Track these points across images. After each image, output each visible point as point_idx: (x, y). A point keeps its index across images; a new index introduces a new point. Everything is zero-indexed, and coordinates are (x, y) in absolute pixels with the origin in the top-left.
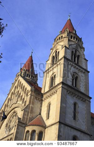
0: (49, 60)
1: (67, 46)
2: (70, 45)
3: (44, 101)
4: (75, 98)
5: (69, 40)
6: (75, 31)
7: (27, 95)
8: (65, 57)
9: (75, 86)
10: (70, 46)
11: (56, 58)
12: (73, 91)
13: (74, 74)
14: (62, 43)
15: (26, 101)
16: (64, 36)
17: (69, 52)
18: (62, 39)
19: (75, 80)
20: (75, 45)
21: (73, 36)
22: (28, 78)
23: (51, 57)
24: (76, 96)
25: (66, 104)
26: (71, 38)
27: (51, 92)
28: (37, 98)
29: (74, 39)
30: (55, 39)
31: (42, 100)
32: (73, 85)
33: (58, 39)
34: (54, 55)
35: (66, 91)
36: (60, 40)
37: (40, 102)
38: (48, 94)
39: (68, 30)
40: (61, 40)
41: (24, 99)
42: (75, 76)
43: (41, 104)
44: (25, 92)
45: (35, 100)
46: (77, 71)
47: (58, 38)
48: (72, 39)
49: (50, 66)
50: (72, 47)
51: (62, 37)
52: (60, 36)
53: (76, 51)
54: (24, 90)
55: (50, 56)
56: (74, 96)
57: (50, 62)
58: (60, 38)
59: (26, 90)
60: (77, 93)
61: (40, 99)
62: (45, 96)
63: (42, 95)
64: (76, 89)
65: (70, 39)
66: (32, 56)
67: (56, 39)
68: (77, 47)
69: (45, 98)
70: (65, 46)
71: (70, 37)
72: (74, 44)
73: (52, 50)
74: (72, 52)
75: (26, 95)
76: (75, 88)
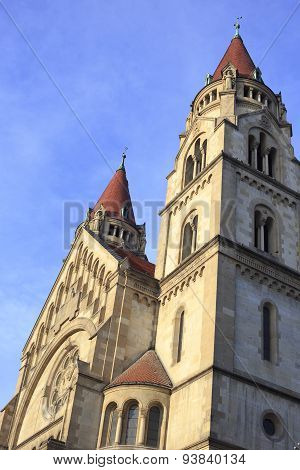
0: (174, 171)
1: (232, 120)
2: (240, 117)
3: (164, 303)
4: (265, 288)
5: (238, 102)
6: (258, 73)
7: (107, 287)
8: (225, 156)
9: (263, 249)
10: (243, 120)
11: (199, 162)
12: (256, 264)
13: (261, 209)
14: (216, 113)
15: (104, 309)
16: (220, 88)
17: (240, 138)
18: (215, 98)
19: (262, 228)
20: (259, 117)
21: (252, 86)
22: (112, 238)
23: (181, 161)
24: (271, 281)
25: (235, 310)
26: (246, 95)
27: (185, 272)
28: (141, 296)
29: (254, 97)
30: (193, 103)
31: (157, 303)
32: (256, 245)
33: (202, 103)
34: (192, 152)
35: (233, 266)
36: (208, 102)
37: (151, 309)
38: (175, 281)
39: (234, 70)
40: (211, 103)
41: (97, 300)
42: (264, 217)
43: (155, 314)
44: (101, 280)
45: (135, 302)
46: (268, 200)
47: (202, 97)
48: (250, 99)
49: (179, 191)
50: (250, 124)
51: (214, 92)
52: (208, 91)
53: (262, 136)
54: (99, 274)
55: (177, 158)
56: (261, 282)
57: (178, 176)
58: (207, 97)
59: (103, 271)
60: (271, 271)
61: (150, 300)
62: (165, 289)
63: (156, 286)
64: (268, 257)
65: (241, 96)
66: (123, 169)
67: (197, 103)
68: (264, 121)
69: (168, 294)
70: (226, 121)
71: (241, 91)
72: (255, 113)
73: (183, 139)
74: (251, 139)
75: (103, 288)
76: (265, 255)
